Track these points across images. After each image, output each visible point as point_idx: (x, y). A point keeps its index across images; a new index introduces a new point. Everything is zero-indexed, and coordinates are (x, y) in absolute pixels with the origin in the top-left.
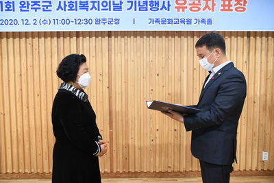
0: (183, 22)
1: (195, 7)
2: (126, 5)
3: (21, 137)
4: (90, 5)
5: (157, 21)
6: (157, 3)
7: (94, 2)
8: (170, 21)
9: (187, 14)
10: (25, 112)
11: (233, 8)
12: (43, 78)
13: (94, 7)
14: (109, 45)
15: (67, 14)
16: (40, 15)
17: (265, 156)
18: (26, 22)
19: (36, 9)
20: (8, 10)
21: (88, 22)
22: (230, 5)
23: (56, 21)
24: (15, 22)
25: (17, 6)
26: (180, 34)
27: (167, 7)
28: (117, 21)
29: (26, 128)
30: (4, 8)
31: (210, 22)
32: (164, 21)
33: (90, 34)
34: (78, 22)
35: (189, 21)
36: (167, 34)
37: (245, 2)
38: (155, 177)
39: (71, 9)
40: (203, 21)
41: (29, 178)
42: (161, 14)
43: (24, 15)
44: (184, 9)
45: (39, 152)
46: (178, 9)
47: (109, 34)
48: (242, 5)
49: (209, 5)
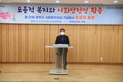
0: (78, 22)
1: (81, 18)
2: (63, 18)
3: (33, 52)
4: (54, 17)
5: (71, 22)
6: (71, 17)
7: (55, 17)
8: (74, 22)
9: (79, 20)
10: (35, 45)
11: (91, 18)
12: (40, 36)
13: (55, 18)
14: (58, 27)
15: (48, 20)
16: (41, 19)
17: (101, 59)
18: (37, 21)
19: (40, 18)
20: (33, 18)
21: (53, 22)
22: (90, 18)
23: (45, 21)
24: (34, 21)
25: (35, 17)
26: (77, 25)
27: (73, 18)
28: (61, 22)
29: (35, 49)
30: (32, 18)
31: (85, 22)
32: (73, 22)
33: (53, 25)
34: (51, 21)
35: (79, 22)
36: (74, 25)
37: (94, 17)
38: (70, 64)
39: (49, 18)
40: (83, 22)
41: (35, 63)
42: (72, 20)
43: (37, 20)
44: (78, 18)
45: (38, 56)
46: (76, 19)
47: (58, 25)
48: (93, 17)
49: (85, 18)
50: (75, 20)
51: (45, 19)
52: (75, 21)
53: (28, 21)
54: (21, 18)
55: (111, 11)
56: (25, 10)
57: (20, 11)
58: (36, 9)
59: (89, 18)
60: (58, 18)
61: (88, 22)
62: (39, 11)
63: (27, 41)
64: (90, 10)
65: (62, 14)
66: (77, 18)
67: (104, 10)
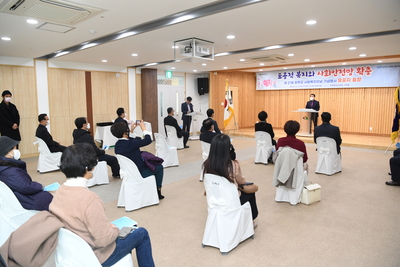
0: (341, 85)
1: (344, 81)
2: (323, 81)
4: (313, 81)
5: (333, 85)
6: (333, 80)
7: (315, 81)
9: (341, 83)
11: (356, 80)
16: (300, 84)
18: (297, 87)
21: (313, 86)
23: (304, 86)
24: (293, 87)
25: (294, 83)
27: (335, 81)
30: (291, 83)
31: (349, 85)
32: (335, 85)
34: (310, 86)
37: (361, 79)
39: (308, 83)
40: (347, 85)
42: (334, 83)
43: (296, 85)
48: (359, 79)
49: (349, 80)
50: (337, 83)
51: (304, 84)
52: (337, 85)
53: (287, 87)
54: (281, 84)
55: (384, 71)
56: (285, 76)
57: (280, 77)
58: (295, 74)
59: (354, 80)
60: (318, 81)
61: (353, 85)
62: (298, 76)
63: (287, 107)
64: (355, 70)
65: (322, 78)
66: (340, 81)
67: (374, 71)
